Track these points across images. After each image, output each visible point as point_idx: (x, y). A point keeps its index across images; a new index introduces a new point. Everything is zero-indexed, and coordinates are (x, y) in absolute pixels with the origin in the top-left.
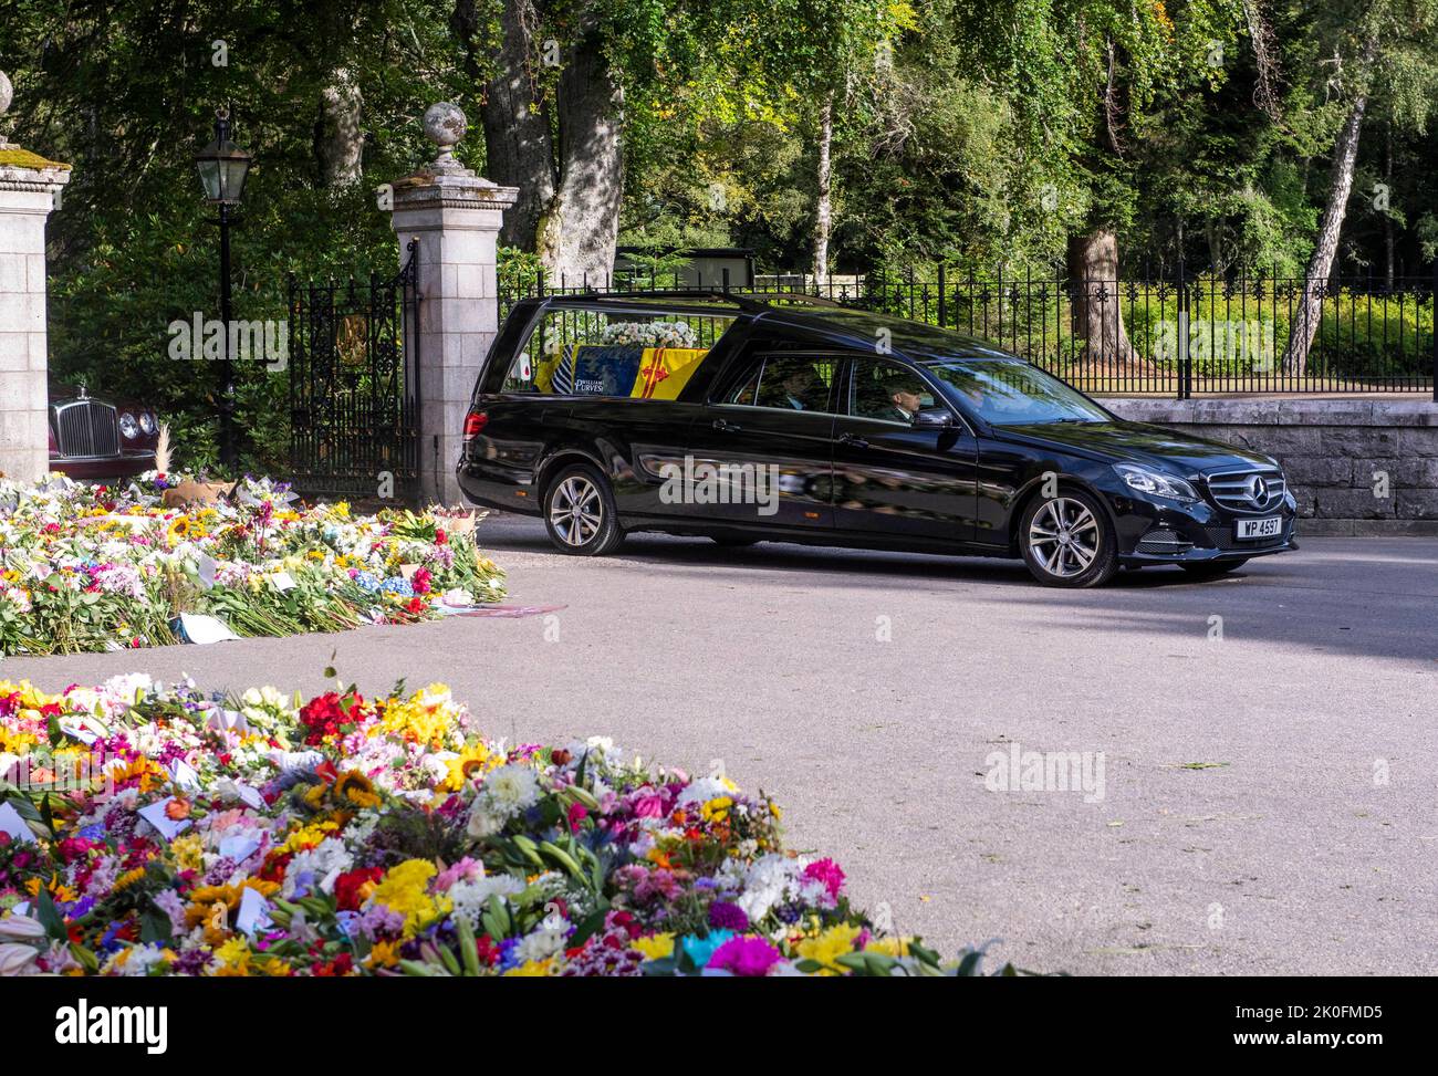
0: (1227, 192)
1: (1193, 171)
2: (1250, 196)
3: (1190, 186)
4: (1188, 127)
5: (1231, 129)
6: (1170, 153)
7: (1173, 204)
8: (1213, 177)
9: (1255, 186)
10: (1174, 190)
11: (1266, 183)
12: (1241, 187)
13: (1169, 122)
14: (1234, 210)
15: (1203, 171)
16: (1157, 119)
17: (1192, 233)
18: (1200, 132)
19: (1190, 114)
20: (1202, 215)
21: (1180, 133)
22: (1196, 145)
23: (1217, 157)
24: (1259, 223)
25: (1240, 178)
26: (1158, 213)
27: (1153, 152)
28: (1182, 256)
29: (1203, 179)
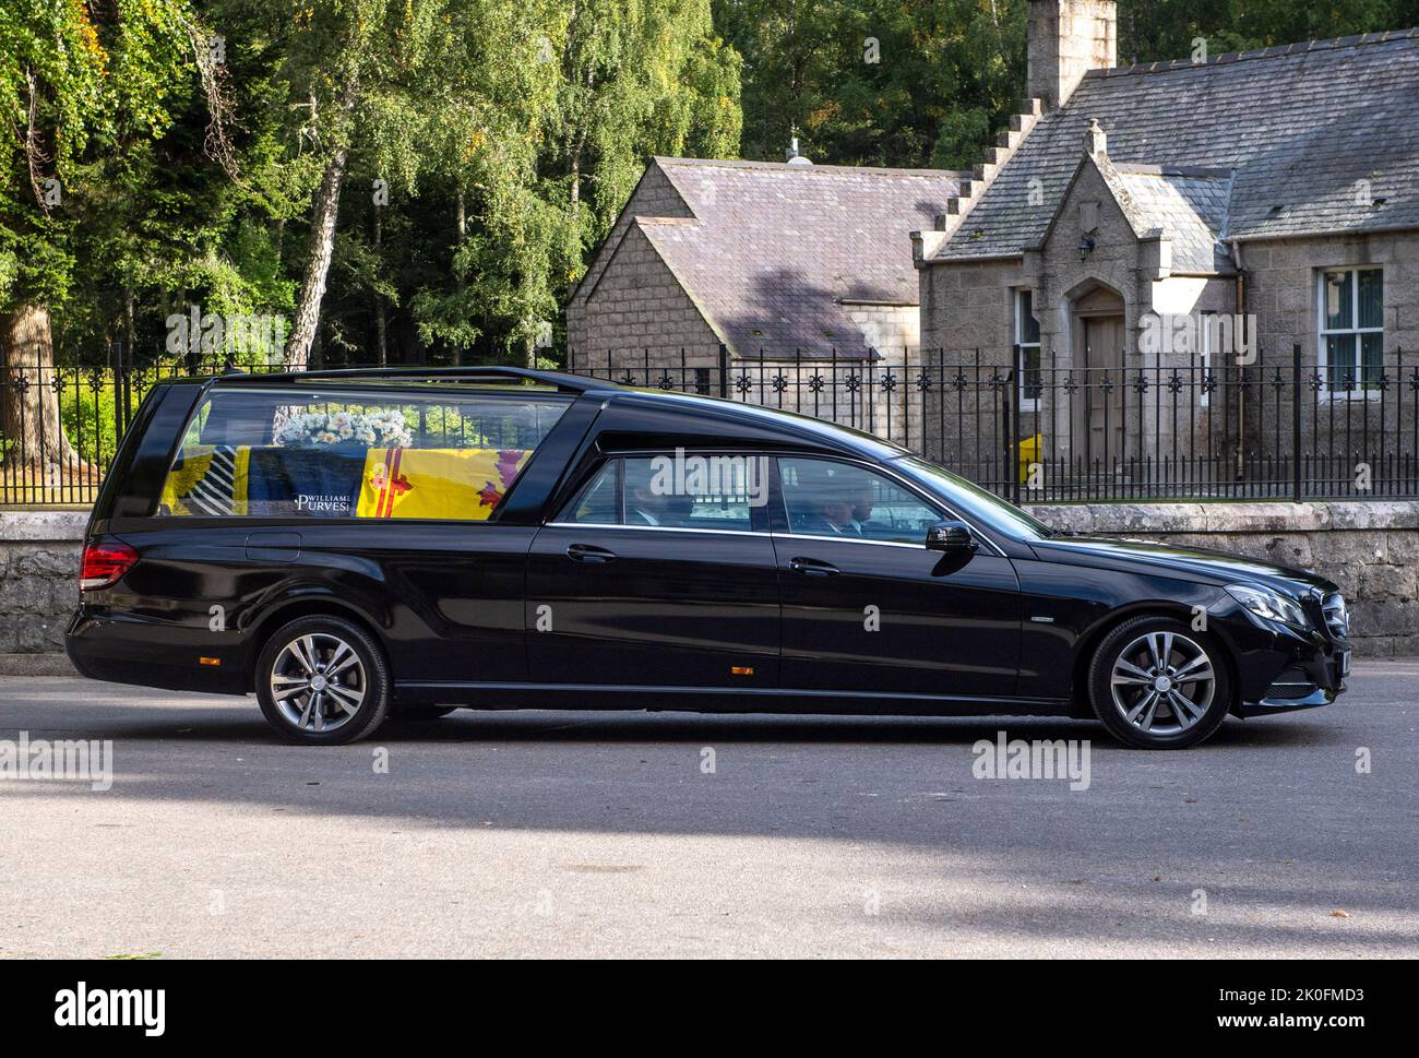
0: (184, 260)
1: (141, 233)
2: (213, 265)
3: (139, 251)
4: (133, 181)
5: (186, 183)
6: (114, 211)
7: (120, 274)
8: (166, 242)
9: (220, 254)
10: (119, 256)
11: (233, 249)
12: (202, 254)
13: (111, 173)
14: (195, 282)
15: (154, 235)
16: (95, 169)
17: (146, 309)
18: (148, 187)
19: (135, 165)
20: (156, 288)
21: (124, 187)
22: (144, 203)
23: (172, 217)
24: (225, 298)
25: (201, 243)
26: (99, 284)
27: (92, 209)
28: (133, 336)
29: (154, 244)
